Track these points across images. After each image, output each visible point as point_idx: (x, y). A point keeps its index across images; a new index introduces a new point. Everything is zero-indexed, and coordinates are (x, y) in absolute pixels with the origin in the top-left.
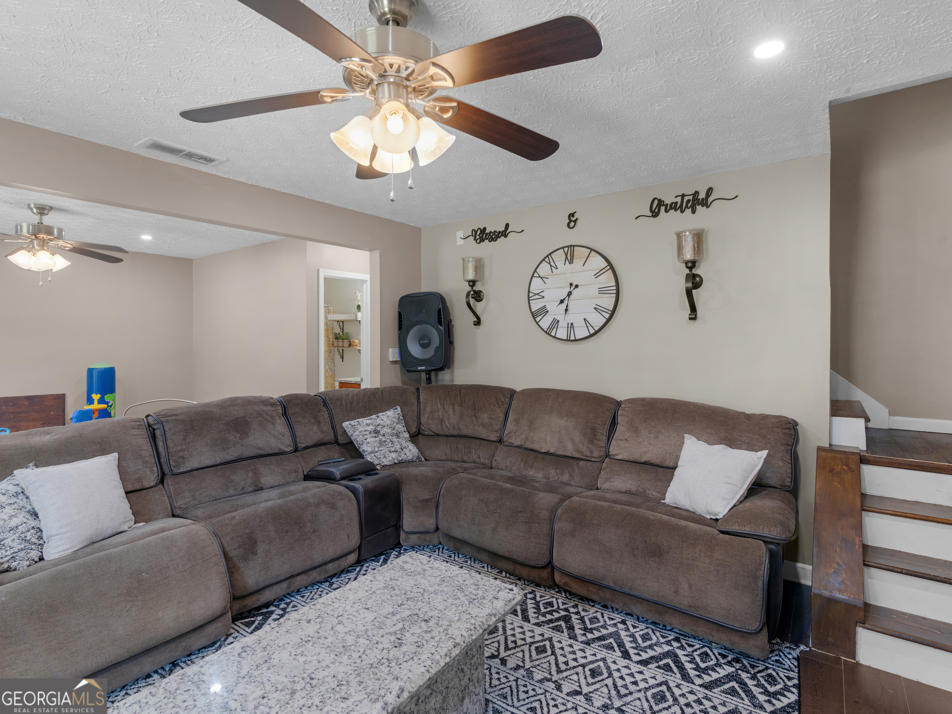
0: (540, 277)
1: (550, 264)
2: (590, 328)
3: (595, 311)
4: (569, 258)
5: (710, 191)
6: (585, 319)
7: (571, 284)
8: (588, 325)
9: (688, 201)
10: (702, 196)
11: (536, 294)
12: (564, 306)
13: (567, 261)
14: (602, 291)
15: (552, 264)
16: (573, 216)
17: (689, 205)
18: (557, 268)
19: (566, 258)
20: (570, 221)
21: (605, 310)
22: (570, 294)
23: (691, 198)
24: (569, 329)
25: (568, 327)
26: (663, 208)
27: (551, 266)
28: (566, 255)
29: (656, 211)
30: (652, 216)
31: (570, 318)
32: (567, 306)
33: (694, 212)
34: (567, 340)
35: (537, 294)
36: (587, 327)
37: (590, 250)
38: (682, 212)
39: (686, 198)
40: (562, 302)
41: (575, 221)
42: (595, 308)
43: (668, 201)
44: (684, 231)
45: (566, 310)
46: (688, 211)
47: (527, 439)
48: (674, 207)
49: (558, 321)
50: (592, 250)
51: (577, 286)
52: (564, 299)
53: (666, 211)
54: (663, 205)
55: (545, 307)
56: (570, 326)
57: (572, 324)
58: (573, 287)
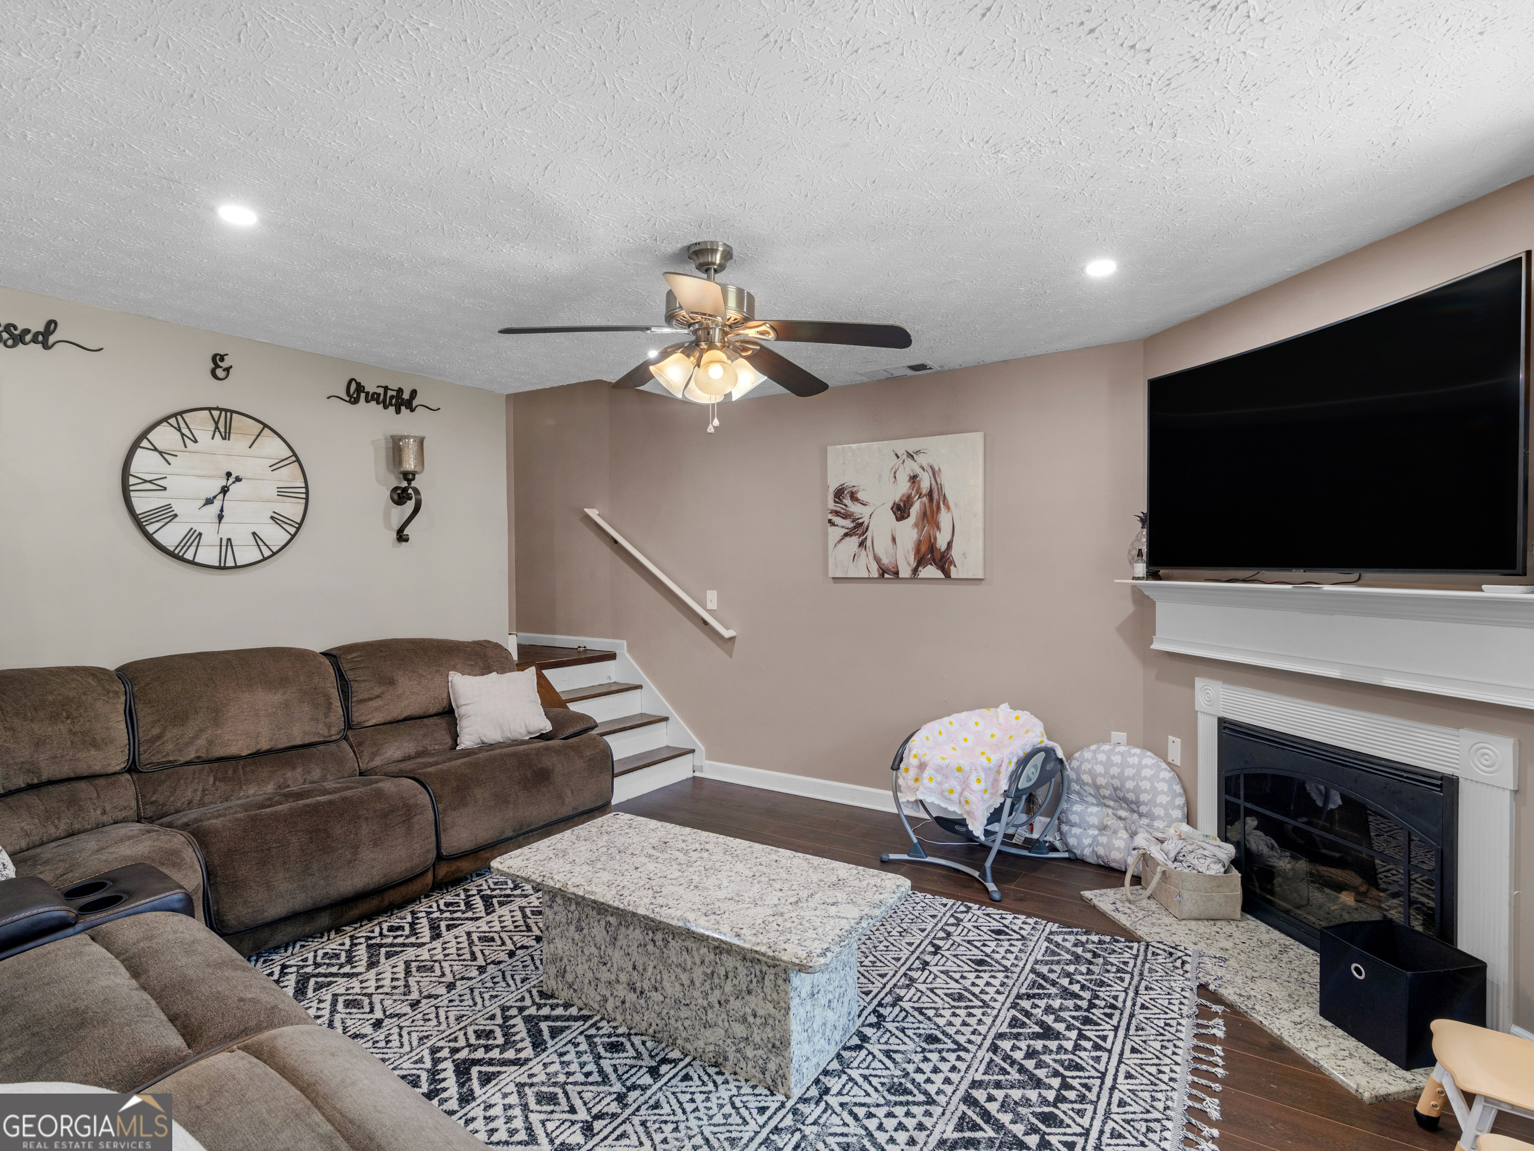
0: (156, 449)
1: (179, 430)
2: (264, 548)
3: (272, 521)
4: (222, 430)
5: (414, 393)
6: (254, 534)
7: (229, 475)
8: (260, 543)
9: (392, 397)
10: (406, 396)
11: (145, 481)
12: (215, 508)
13: (217, 434)
14: (283, 493)
15: (185, 431)
16: (222, 359)
17: (394, 401)
18: (196, 441)
19: (217, 428)
20: (217, 366)
21: (289, 521)
22: (225, 490)
23: (394, 393)
24: (224, 548)
25: (221, 546)
26: (363, 395)
27: (183, 435)
28: (217, 423)
29: (355, 396)
30: (350, 402)
31: (226, 531)
32: (222, 510)
33: (398, 411)
34: (219, 568)
35: (150, 482)
36: (258, 545)
37: (262, 426)
38: (386, 407)
39: (390, 393)
40: (209, 501)
41: (227, 370)
42: (272, 518)
43: (371, 388)
44: (408, 437)
45: (220, 517)
46: (392, 409)
47: (211, 743)
48: (373, 398)
49: (200, 534)
50: (265, 426)
51: (238, 479)
52: (215, 497)
53: (367, 401)
54: (363, 392)
55: (169, 506)
56: (224, 543)
57: (229, 540)
58: (231, 480)
